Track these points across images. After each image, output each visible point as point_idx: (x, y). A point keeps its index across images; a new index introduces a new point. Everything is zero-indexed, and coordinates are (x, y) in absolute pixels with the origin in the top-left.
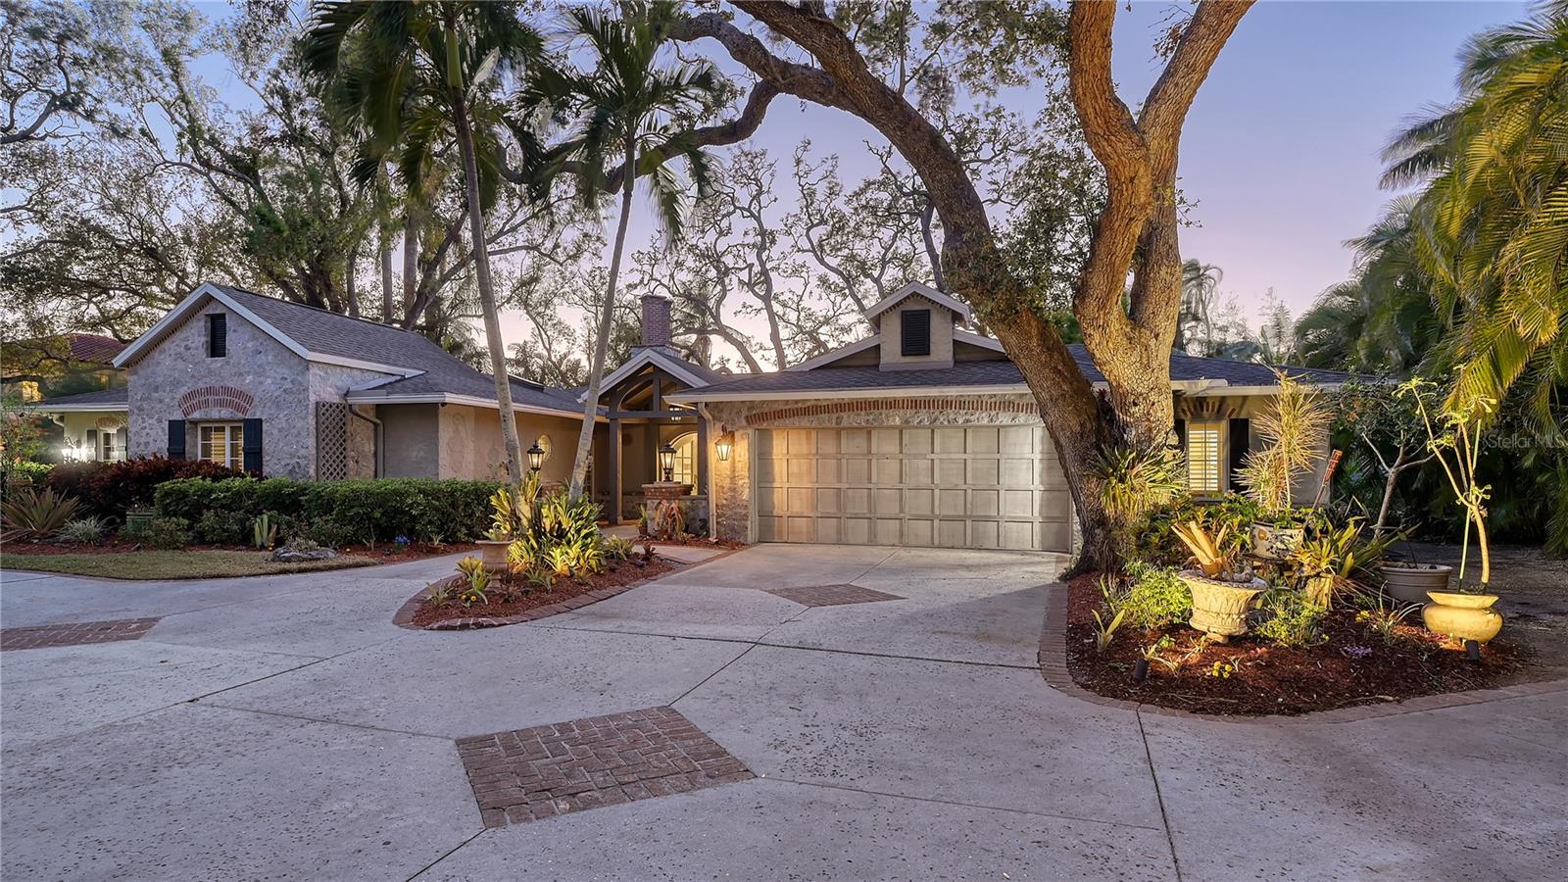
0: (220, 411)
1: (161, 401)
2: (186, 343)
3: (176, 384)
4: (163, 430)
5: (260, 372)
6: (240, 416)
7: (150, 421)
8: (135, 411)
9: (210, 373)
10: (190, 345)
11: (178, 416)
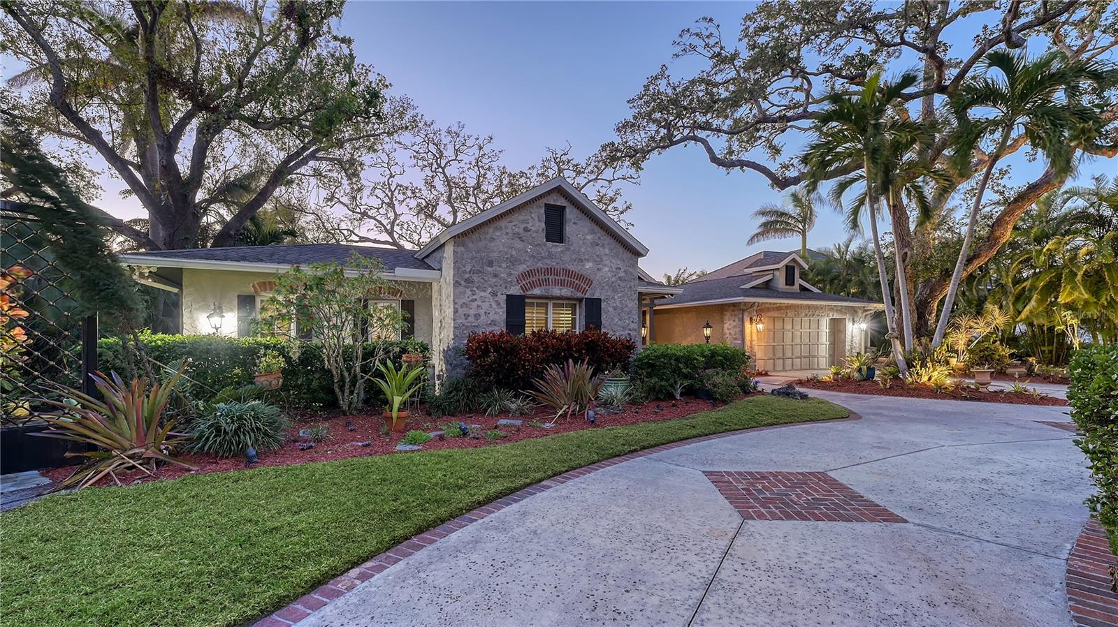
0: (561, 289)
1: (496, 276)
2: (526, 225)
3: (513, 261)
4: (498, 304)
5: (599, 261)
6: (579, 295)
7: (483, 294)
8: (463, 283)
9: (551, 256)
10: (530, 228)
11: (515, 290)
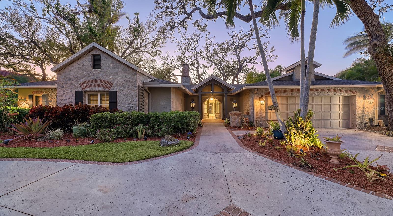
0: (98, 88)
1: (72, 84)
2: (83, 64)
3: (79, 78)
4: (73, 95)
5: (116, 74)
6: (107, 90)
7: (67, 91)
8: (60, 88)
9: (94, 75)
10: (85, 65)
11: (79, 89)
